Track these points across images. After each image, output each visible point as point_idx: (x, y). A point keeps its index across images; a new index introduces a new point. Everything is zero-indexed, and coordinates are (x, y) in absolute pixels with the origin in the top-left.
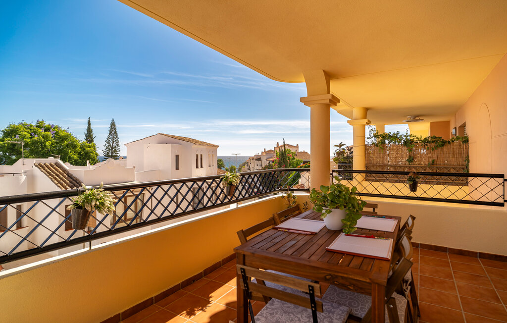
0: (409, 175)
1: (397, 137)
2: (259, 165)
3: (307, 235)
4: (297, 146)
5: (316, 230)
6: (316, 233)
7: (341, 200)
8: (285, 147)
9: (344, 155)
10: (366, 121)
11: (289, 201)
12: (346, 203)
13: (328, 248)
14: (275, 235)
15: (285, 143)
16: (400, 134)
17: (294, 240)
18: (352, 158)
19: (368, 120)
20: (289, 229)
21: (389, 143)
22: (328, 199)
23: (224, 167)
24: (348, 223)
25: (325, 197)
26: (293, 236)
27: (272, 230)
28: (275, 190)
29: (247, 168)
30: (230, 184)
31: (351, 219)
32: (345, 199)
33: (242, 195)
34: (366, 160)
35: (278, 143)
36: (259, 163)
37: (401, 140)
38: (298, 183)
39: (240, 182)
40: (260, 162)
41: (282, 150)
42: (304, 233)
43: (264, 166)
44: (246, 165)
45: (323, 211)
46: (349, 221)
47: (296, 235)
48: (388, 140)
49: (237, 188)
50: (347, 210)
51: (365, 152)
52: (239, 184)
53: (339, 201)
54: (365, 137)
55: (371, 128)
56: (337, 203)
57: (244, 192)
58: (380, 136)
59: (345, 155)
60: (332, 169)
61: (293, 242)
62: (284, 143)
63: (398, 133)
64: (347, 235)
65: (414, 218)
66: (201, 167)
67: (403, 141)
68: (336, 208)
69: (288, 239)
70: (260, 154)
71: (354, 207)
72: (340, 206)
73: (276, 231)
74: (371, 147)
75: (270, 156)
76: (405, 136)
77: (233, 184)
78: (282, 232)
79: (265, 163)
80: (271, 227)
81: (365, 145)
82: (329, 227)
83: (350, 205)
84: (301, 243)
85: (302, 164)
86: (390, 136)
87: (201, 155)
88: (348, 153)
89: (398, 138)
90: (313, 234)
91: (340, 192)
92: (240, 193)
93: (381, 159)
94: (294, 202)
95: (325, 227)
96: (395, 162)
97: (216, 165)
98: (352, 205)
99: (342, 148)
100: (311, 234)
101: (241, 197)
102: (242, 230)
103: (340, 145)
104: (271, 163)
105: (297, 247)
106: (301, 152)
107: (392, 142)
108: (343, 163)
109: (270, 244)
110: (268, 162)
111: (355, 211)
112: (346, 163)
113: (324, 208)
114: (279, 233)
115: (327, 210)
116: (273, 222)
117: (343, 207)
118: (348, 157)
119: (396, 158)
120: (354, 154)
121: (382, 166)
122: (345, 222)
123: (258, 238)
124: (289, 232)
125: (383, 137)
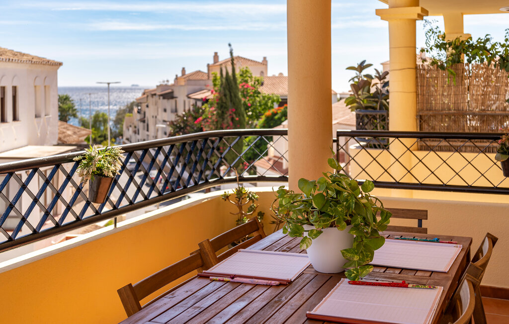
0: (499, 141)
1: (485, 49)
2: (169, 110)
3: (270, 286)
4: (265, 62)
5: (291, 276)
6: (290, 283)
7: (340, 209)
8: (233, 64)
9: (369, 91)
10: (418, 10)
11: (240, 207)
12: (351, 216)
13: (312, 312)
14: (203, 292)
15: (235, 55)
16: (493, 42)
17: (243, 300)
18: (387, 97)
19: (423, 10)
20: (233, 277)
21: (469, 61)
22: (313, 208)
23: (75, 116)
24: (356, 258)
25: (307, 203)
26: (241, 290)
27: (197, 281)
28: (207, 182)
29: (139, 117)
30: (99, 175)
31: (362, 248)
32: (348, 207)
33: (128, 198)
34: (417, 103)
35: (216, 54)
36: (168, 104)
37: (494, 56)
38: (267, 154)
39: (124, 167)
40: (173, 101)
41: (227, 73)
42: (264, 282)
43: (181, 112)
44: (136, 109)
45: (306, 234)
46: (356, 254)
47: (248, 288)
48: (467, 55)
49: (115, 182)
50: (352, 229)
51: (417, 82)
52: (121, 172)
53: (336, 211)
54: (415, 47)
55: (428, 27)
56: (331, 217)
57: (131, 191)
58: (450, 44)
59: (373, 90)
60: (335, 130)
61: (241, 305)
62: (231, 53)
63: (488, 40)
64: (354, 282)
65: (494, 240)
66: (15, 118)
67: (498, 58)
68: (331, 226)
69: (230, 298)
70: (171, 82)
71: (367, 224)
72: (339, 221)
73: (206, 281)
74: (429, 70)
75: (197, 87)
76: (502, 46)
77: (105, 173)
78: (219, 284)
79: (184, 105)
80: (195, 273)
81: (416, 68)
82: (318, 267)
83: (359, 219)
84: (258, 305)
85: (276, 106)
86: (471, 46)
87: (15, 89)
88: (379, 86)
89: (488, 51)
90: (285, 284)
91: (338, 193)
92: (124, 193)
93: (453, 100)
94: (251, 209)
95: (310, 266)
96: (483, 104)
97: (54, 113)
98: (364, 219)
99: (365, 72)
100: (280, 285)
101: (125, 203)
102: (130, 285)
103: (362, 67)
104: (199, 104)
105: (247, 315)
106: (274, 77)
107: (474, 58)
108: (367, 108)
109: (193, 312)
110: (192, 102)
111: (370, 230)
112: (374, 108)
113: (306, 227)
114: (211, 287)
115: (312, 231)
116: (199, 261)
117: (344, 223)
118: (377, 94)
119: (484, 94)
120: (390, 88)
121: (454, 115)
122: (349, 255)
123: (165, 300)
124: (233, 281)
125: (456, 48)
